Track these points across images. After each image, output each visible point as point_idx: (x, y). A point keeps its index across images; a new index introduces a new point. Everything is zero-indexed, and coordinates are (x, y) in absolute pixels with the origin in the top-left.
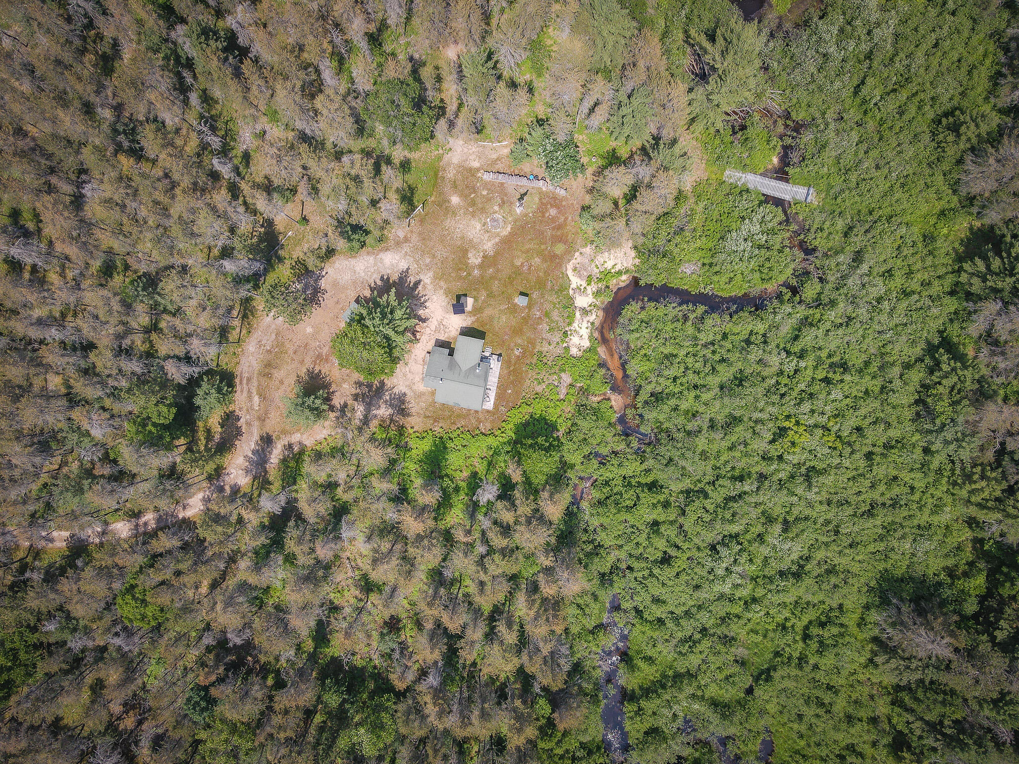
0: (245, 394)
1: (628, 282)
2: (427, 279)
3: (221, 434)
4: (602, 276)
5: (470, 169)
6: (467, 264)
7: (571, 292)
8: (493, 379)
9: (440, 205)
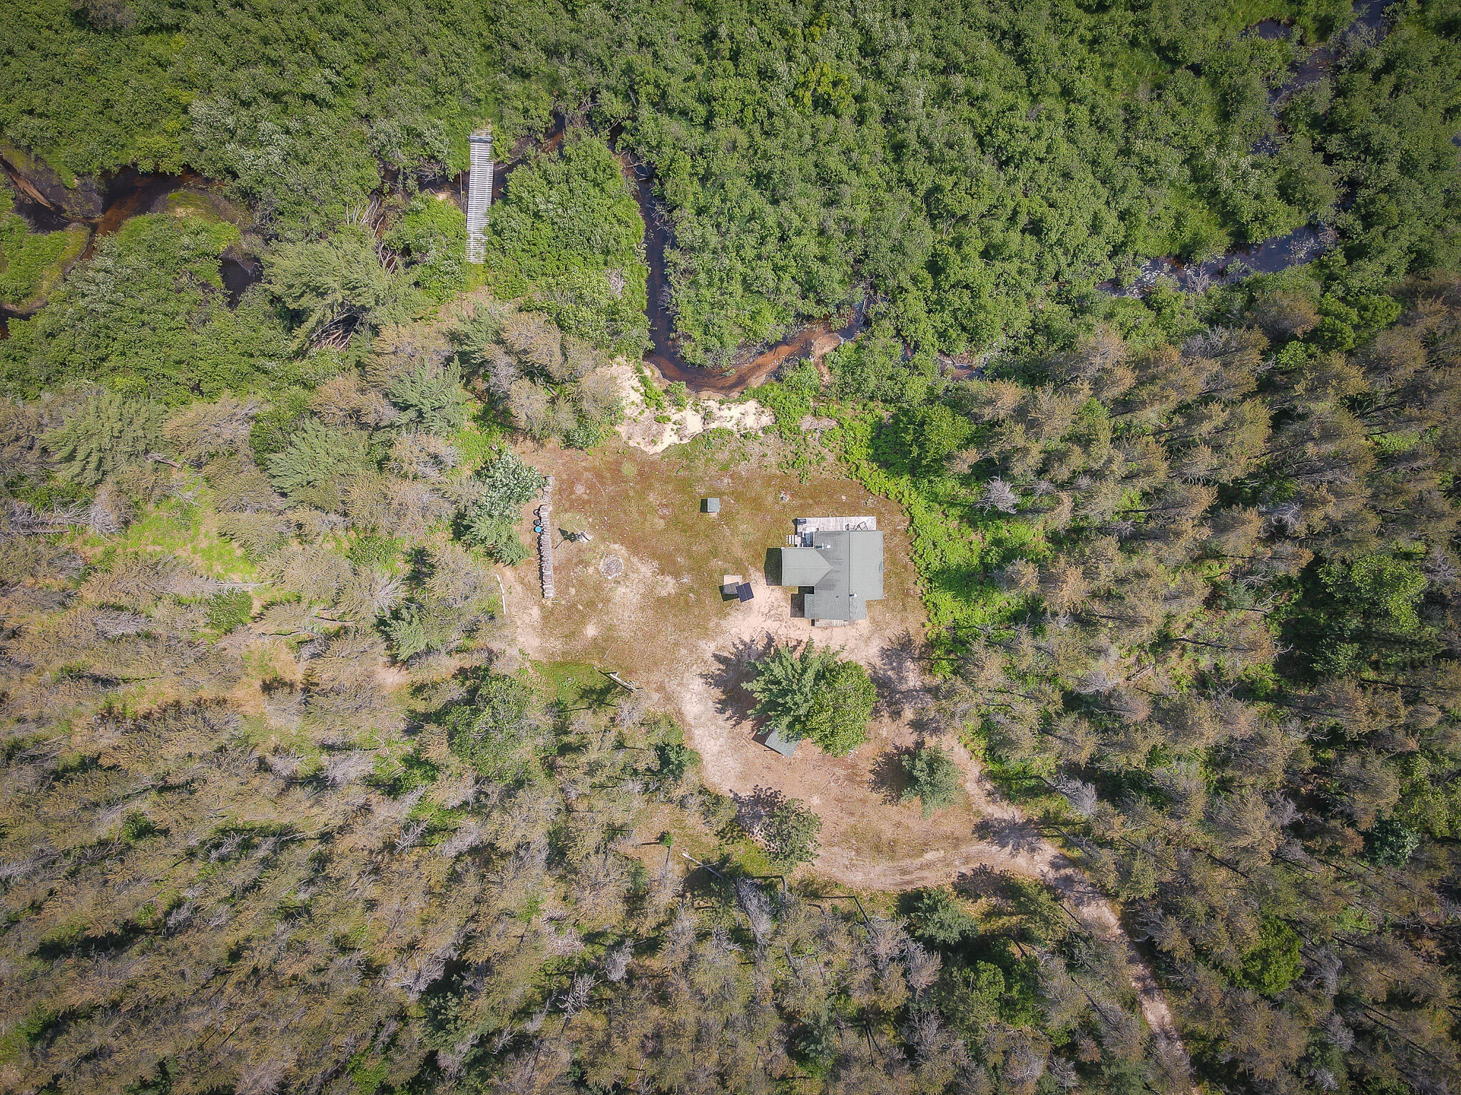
0: (925, 873)
1: (653, 366)
2: (709, 648)
3: (989, 897)
4: (653, 403)
5: (544, 618)
6: (678, 595)
7: (685, 441)
8: (833, 524)
9: (602, 651)
